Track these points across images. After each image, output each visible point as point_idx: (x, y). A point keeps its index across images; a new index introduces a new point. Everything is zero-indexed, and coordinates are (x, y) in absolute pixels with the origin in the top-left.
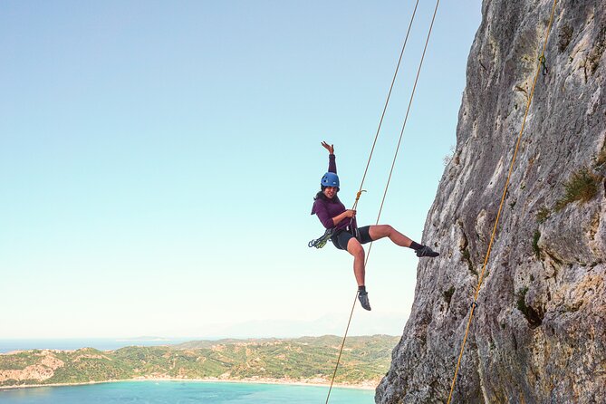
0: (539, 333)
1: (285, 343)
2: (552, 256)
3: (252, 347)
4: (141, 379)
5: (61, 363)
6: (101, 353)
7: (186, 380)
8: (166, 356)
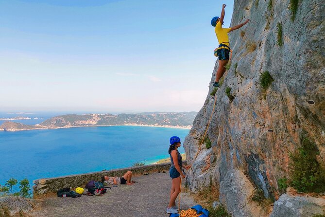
0: (232, 105)
1: (178, 114)
2: (240, 75)
3: (165, 115)
4: (127, 125)
5: (100, 119)
6: (113, 116)
7: (143, 125)
8: (136, 117)
